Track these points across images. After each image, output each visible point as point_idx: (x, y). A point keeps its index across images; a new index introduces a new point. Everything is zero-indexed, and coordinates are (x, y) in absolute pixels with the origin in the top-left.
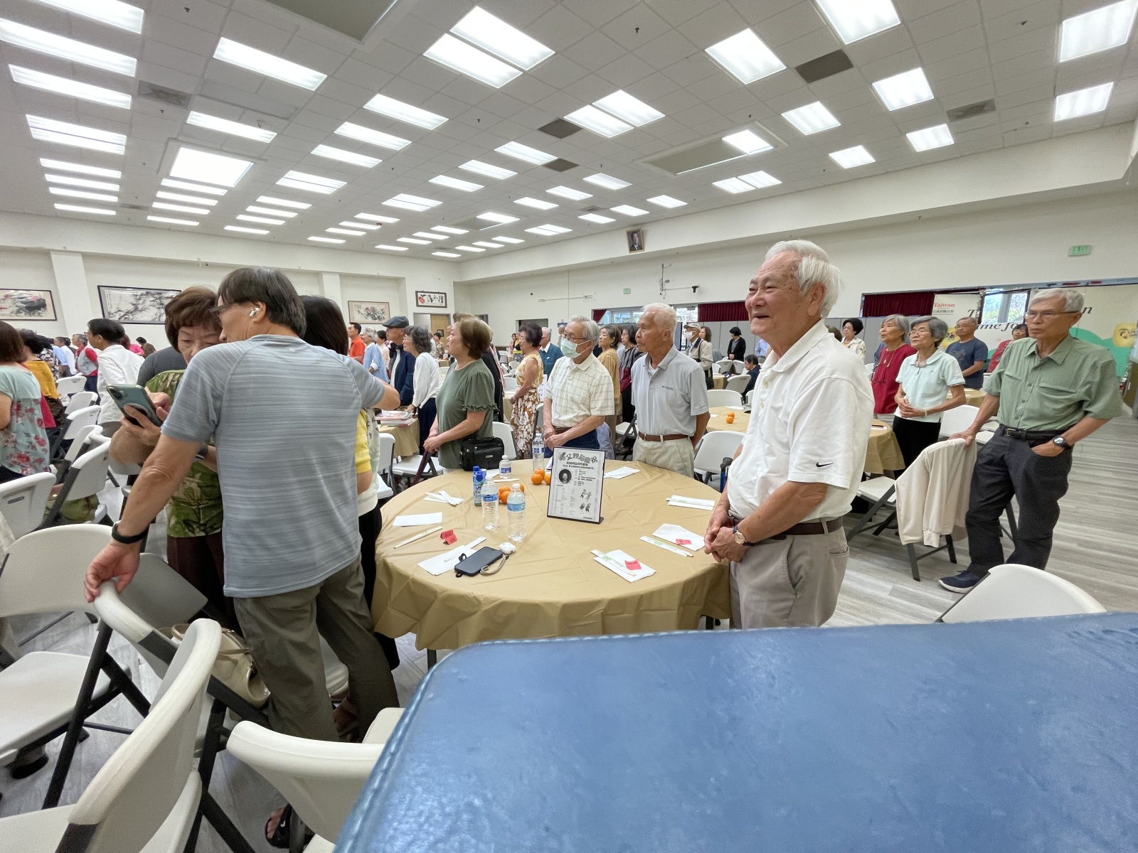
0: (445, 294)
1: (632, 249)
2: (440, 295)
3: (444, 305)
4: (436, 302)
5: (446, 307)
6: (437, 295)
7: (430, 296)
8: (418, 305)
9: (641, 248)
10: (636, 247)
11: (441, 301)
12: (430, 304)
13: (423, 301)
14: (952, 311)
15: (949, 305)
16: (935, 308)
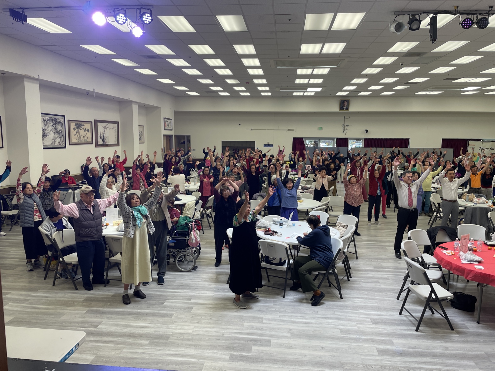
1: (341, 108)
2: (171, 121)
7: (168, 121)
9: (347, 109)
10: (344, 108)
11: (171, 125)
12: (168, 127)
14: (475, 147)
15: (474, 145)
16: (469, 146)
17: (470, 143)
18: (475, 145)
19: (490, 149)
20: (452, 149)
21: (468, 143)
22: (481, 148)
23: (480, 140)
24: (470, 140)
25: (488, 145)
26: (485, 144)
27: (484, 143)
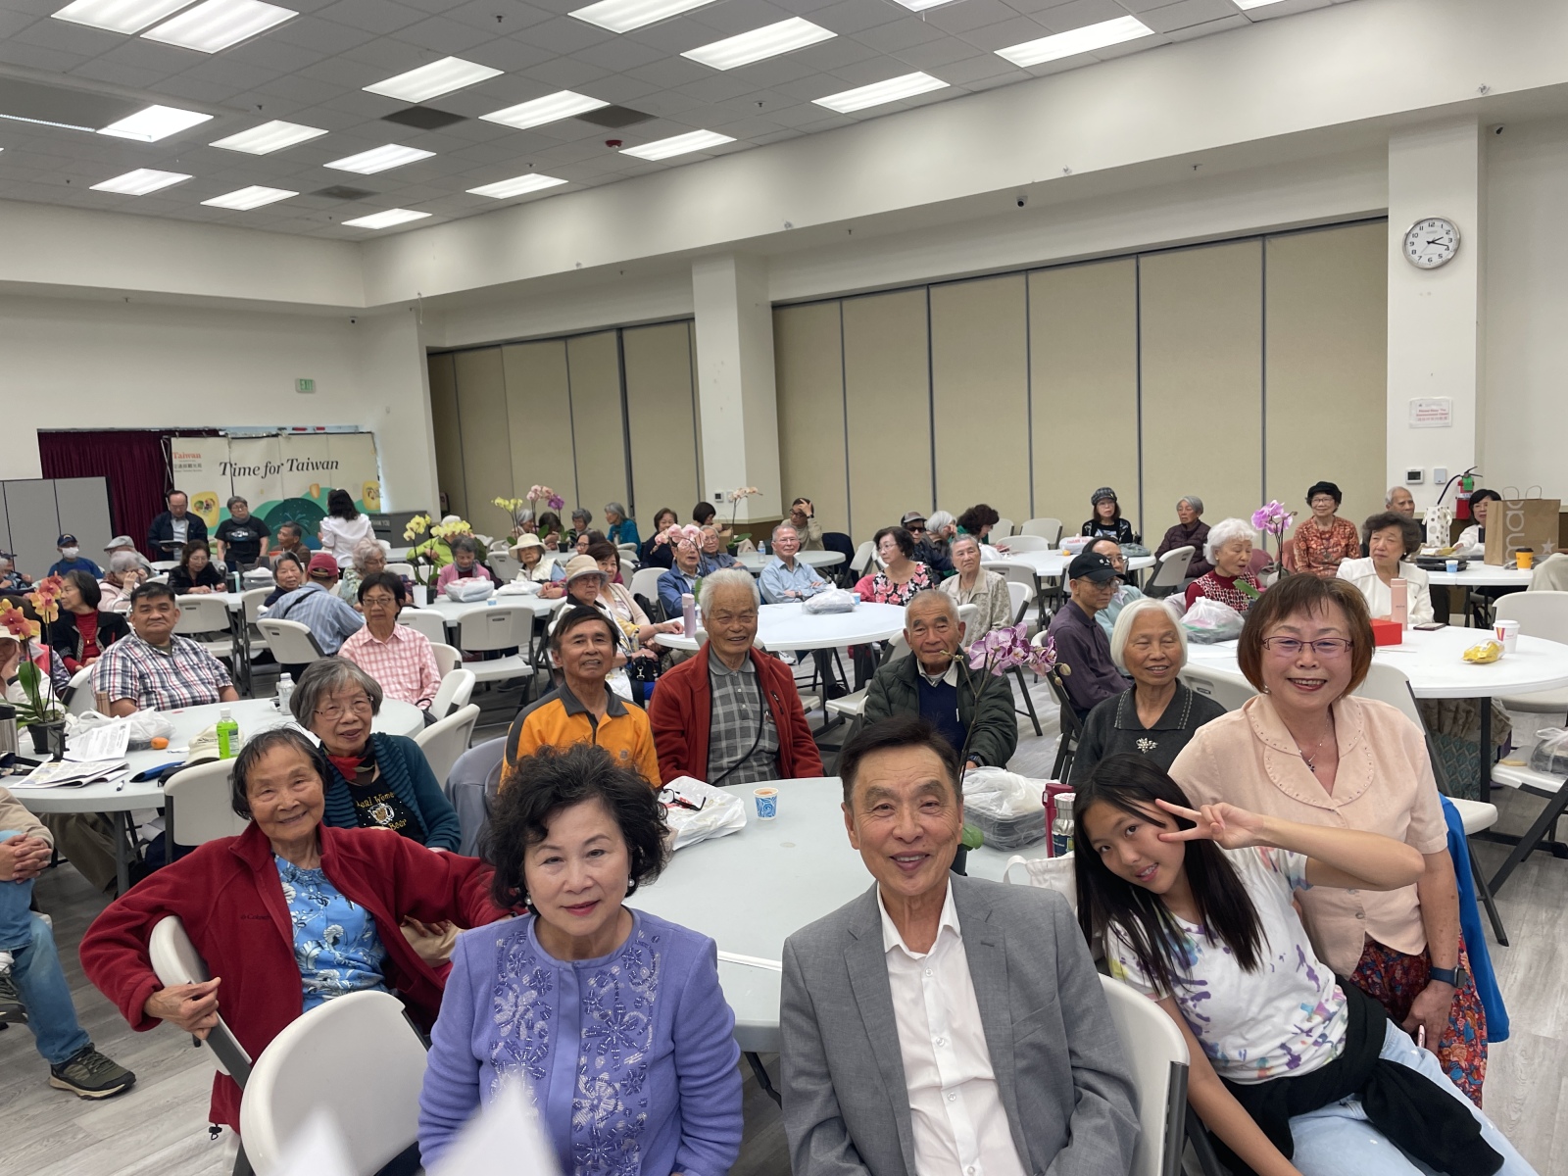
14: (200, 465)
15: (194, 456)
16: (175, 462)
17: (177, 444)
18: (199, 456)
19: (263, 470)
20: (102, 480)
21: (168, 446)
22: (228, 465)
23: (213, 433)
24: (172, 433)
25: (252, 455)
26: (238, 446)
27: (236, 444)
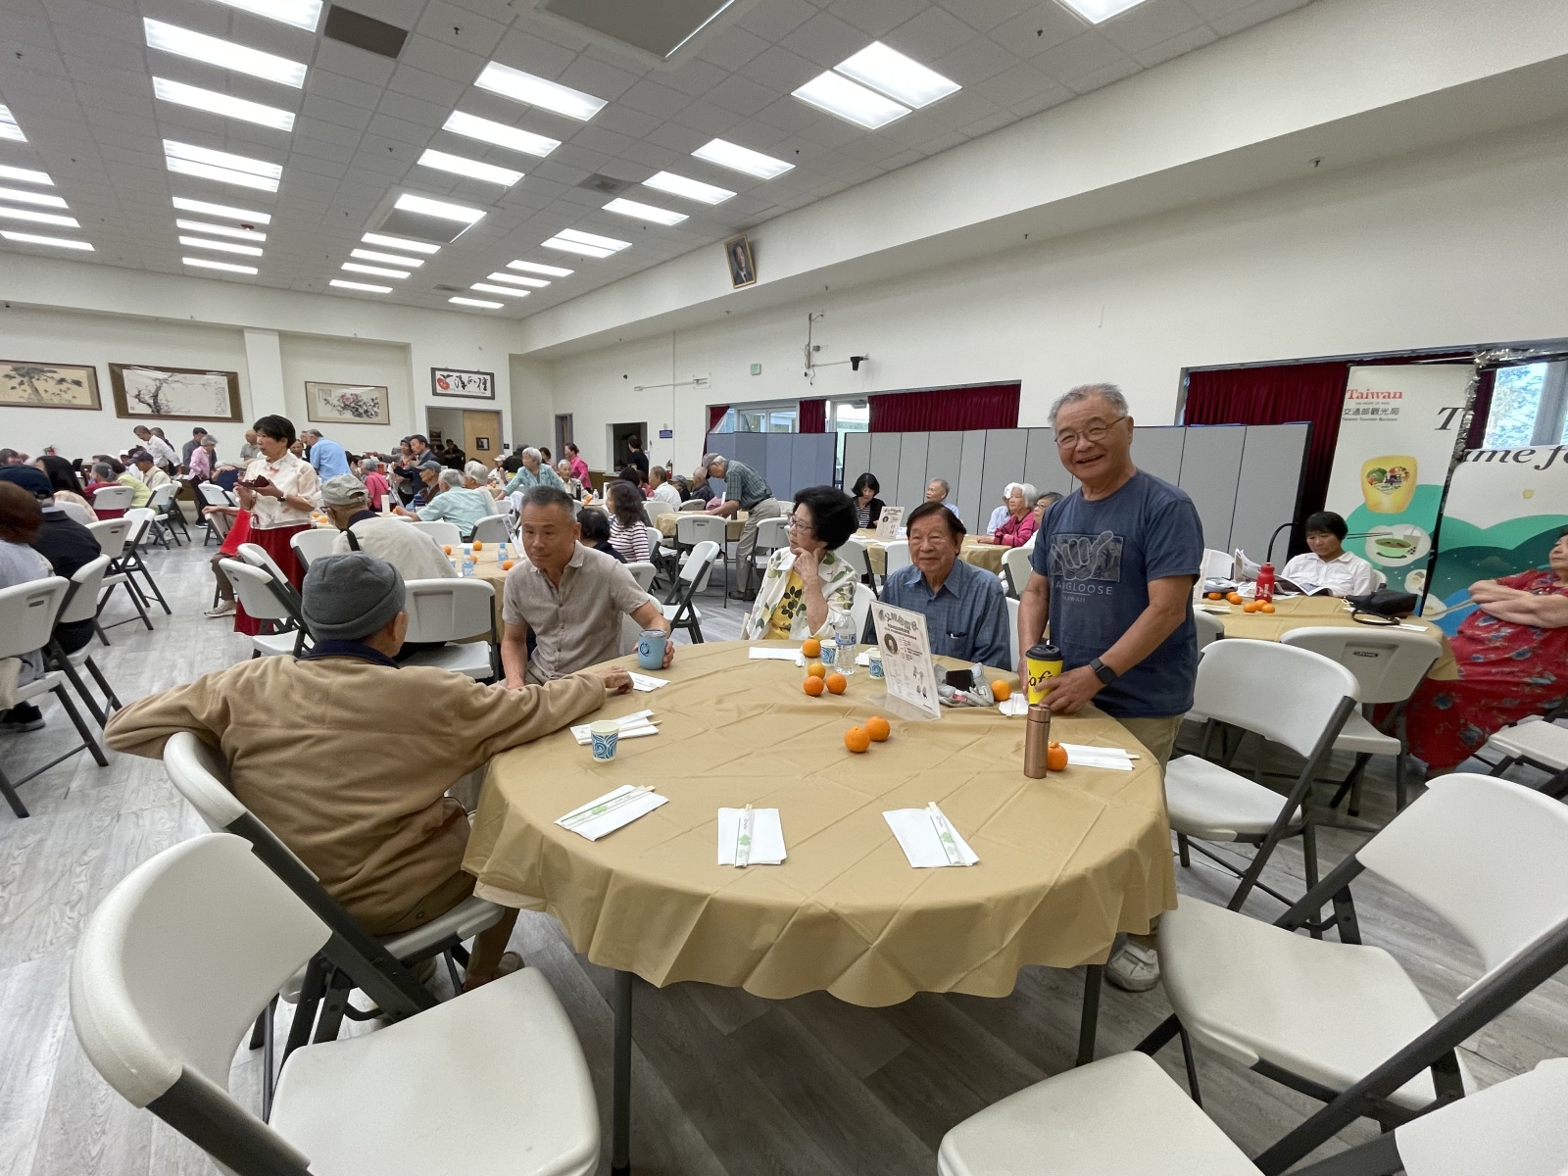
0: (492, 375)
1: (738, 279)
2: (482, 377)
3: (488, 393)
4: (472, 389)
5: (492, 397)
6: (475, 377)
7: (460, 378)
8: (435, 393)
9: (752, 277)
10: (742, 274)
11: (482, 386)
12: (460, 391)
13: (447, 386)
